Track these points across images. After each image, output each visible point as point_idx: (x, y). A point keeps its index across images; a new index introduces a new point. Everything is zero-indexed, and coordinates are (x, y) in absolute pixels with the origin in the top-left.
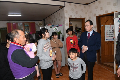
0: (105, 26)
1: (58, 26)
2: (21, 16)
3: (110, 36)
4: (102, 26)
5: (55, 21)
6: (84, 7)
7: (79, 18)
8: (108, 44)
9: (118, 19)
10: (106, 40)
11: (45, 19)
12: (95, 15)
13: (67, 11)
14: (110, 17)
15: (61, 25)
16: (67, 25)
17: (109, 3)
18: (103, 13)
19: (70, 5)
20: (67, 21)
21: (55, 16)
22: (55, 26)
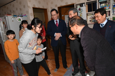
0: (65, 16)
1: (22, 16)
7: (42, 8)
12: (56, 6)
15: (25, 15)
20: (31, 11)
21: (13, 5)
22: (19, 16)
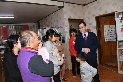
0: (104, 26)
1: (58, 28)
2: (14, 17)
3: (110, 36)
4: (101, 26)
5: (52, 23)
6: (83, 7)
7: (78, 18)
8: (108, 44)
9: (120, 18)
10: (105, 41)
11: (39, 21)
12: (94, 15)
13: (66, 12)
14: (108, 17)
15: (61, 27)
16: (67, 27)
17: (108, 4)
18: (102, 13)
19: (69, 5)
20: (66, 22)
21: (52, 17)
22: (55, 28)
